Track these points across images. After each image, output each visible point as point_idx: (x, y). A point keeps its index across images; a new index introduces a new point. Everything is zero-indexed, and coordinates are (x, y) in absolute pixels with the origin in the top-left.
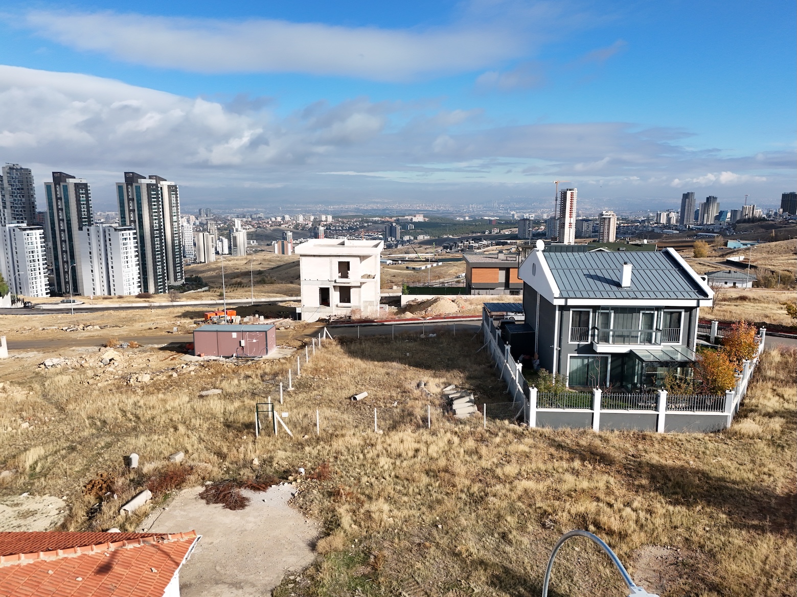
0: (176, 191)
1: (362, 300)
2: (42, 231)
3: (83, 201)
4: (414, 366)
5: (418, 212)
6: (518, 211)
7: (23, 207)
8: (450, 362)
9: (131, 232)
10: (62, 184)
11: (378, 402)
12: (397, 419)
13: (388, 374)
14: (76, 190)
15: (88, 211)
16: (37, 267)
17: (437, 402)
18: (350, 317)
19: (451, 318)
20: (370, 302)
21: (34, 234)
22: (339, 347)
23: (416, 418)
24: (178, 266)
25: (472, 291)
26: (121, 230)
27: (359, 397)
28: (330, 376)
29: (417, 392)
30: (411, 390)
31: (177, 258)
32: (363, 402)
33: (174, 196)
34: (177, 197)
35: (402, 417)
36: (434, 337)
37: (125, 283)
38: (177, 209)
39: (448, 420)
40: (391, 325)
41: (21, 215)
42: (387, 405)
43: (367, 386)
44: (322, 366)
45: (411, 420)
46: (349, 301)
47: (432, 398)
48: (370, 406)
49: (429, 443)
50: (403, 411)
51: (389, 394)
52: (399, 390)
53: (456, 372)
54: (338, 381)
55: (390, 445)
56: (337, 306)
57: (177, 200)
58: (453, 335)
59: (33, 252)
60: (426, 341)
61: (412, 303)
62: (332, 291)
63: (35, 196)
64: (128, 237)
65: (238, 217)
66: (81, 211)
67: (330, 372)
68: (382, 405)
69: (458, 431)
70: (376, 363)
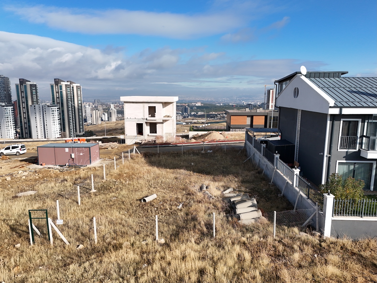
0: (80, 89)
1: (164, 132)
2: (13, 107)
3: (34, 93)
4: (197, 172)
5: (199, 101)
6: (246, 101)
7: (5, 96)
8: (224, 170)
9: (56, 107)
10: (24, 85)
11: (165, 204)
12: (181, 223)
13: (176, 178)
14: (30, 88)
15: (37, 98)
16: (10, 125)
17: (219, 205)
18: (155, 141)
19: (221, 141)
20: (169, 133)
21: (8, 109)
22: (143, 159)
23: (200, 223)
24: (81, 126)
25: (231, 130)
26: (51, 106)
27: (148, 199)
28: (130, 180)
29: (200, 195)
30: (195, 192)
31: (81, 121)
32: (151, 204)
33: (79, 91)
34: (81, 92)
35: (186, 221)
36: (211, 153)
37: (53, 133)
38: (81, 98)
39: (233, 227)
40: (181, 146)
41: (4, 100)
42: (173, 207)
43: (159, 188)
44: (126, 172)
45: (195, 226)
46: (156, 132)
47: (214, 201)
48: (157, 208)
49: (215, 259)
50: (187, 214)
51: (176, 196)
52: (184, 192)
53: (231, 177)
54: (135, 184)
55: (169, 264)
56: (148, 135)
57: (81, 93)
58: (224, 151)
59: (8, 117)
60: (205, 155)
61: (196, 136)
62: (144, 125)
63: (11, 91)
64: (55, 110)
65: (113, 104)
66: (33, 98)
67: (130, 177)
68: (168, 207)
69: (246, 242)
70: (168, 170)
